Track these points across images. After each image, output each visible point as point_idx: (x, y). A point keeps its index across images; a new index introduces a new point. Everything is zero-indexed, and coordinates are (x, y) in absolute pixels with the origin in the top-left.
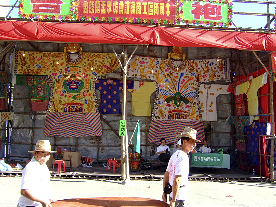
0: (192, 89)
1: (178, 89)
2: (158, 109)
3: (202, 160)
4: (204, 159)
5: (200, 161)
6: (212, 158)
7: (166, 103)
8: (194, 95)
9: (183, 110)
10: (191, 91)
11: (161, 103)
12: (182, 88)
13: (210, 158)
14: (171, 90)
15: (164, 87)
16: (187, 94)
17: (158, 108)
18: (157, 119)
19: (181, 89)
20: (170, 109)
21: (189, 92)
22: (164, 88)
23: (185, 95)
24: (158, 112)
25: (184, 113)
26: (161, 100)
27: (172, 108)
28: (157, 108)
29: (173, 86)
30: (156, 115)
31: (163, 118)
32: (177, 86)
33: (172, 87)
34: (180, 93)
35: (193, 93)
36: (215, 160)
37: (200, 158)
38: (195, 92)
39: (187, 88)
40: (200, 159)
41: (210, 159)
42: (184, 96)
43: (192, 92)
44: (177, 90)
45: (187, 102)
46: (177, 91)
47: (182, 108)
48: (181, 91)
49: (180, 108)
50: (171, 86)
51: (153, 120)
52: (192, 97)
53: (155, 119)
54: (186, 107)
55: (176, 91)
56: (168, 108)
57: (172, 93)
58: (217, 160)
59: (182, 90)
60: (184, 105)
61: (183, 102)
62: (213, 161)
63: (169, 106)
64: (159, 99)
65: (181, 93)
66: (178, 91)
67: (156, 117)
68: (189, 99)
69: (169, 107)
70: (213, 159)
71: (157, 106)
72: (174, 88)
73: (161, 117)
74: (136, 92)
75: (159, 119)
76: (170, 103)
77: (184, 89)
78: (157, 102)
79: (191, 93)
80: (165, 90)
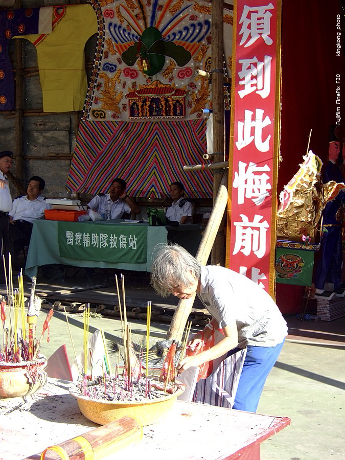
0: (196, 13)
1: (153, 17)
2: (102, 88)
3: (87, 243)
4: (91, 242)
5: (82, 246)
6: (113, 238)
7: (123, 66)
8: (204, 31)
9: (174, 84)
10: (193, 18)
11: (110, 68)
12: (165, 12)
13: (109, 238)
14: (131, 21)
15: (116, 15)
16: (181, 32)
17: (103, 85)
18: (99, 119)
19: (162, 16)
20: (134, 85)
21: (187, 22)
22: (116, 20)
23: (174, 34)
24: (101, 96)
25: (175, 94)
26: (113, 58)
27: (141, 80)
28: (99, 86)
29: (138, 11)
30: (94, 107)
31: (114, 116)
32: (151, 8)
33: (134, 14)
34: (156, 29)
35: (200, 24)
36: (123, 245)
37: (82, 236)
38: (207, 22)
39: (178, 12)
40: (82, 241)
41: (108, 242)
42: (172, 37)
43: (195, 22)
44: (149, 20)
45: (182, 57)
46: (149, 26)
47: (171, 79)
48: (159, 22)
49: (164, 81)
50: (130, 10)
51: (86, 121)
52: (197, 39)
53: (91, 118)
54: (181, 75)
55: (146, 24)
56: (129, 81)
57: (136, 34)
58: (128, 244)
59: (163, 21)
60: (177, 69)
61: (173, 60)
62: (118, 250)
63: (133, 74)
64: (106, 57)
65: (160, 29)
66: (152, 23)
67: (94, 111)
68: (188, 46)
69: (133, 80)
70: (118, 241)
71: (99, 80)
72: (141, 16)
73: (109, 113)
74: (47, 40)
75: (104, 117)
76: (136, 66)
77: (168, 16)
78: (101, 67)
79: (193, 25)
80: (120, 27)
